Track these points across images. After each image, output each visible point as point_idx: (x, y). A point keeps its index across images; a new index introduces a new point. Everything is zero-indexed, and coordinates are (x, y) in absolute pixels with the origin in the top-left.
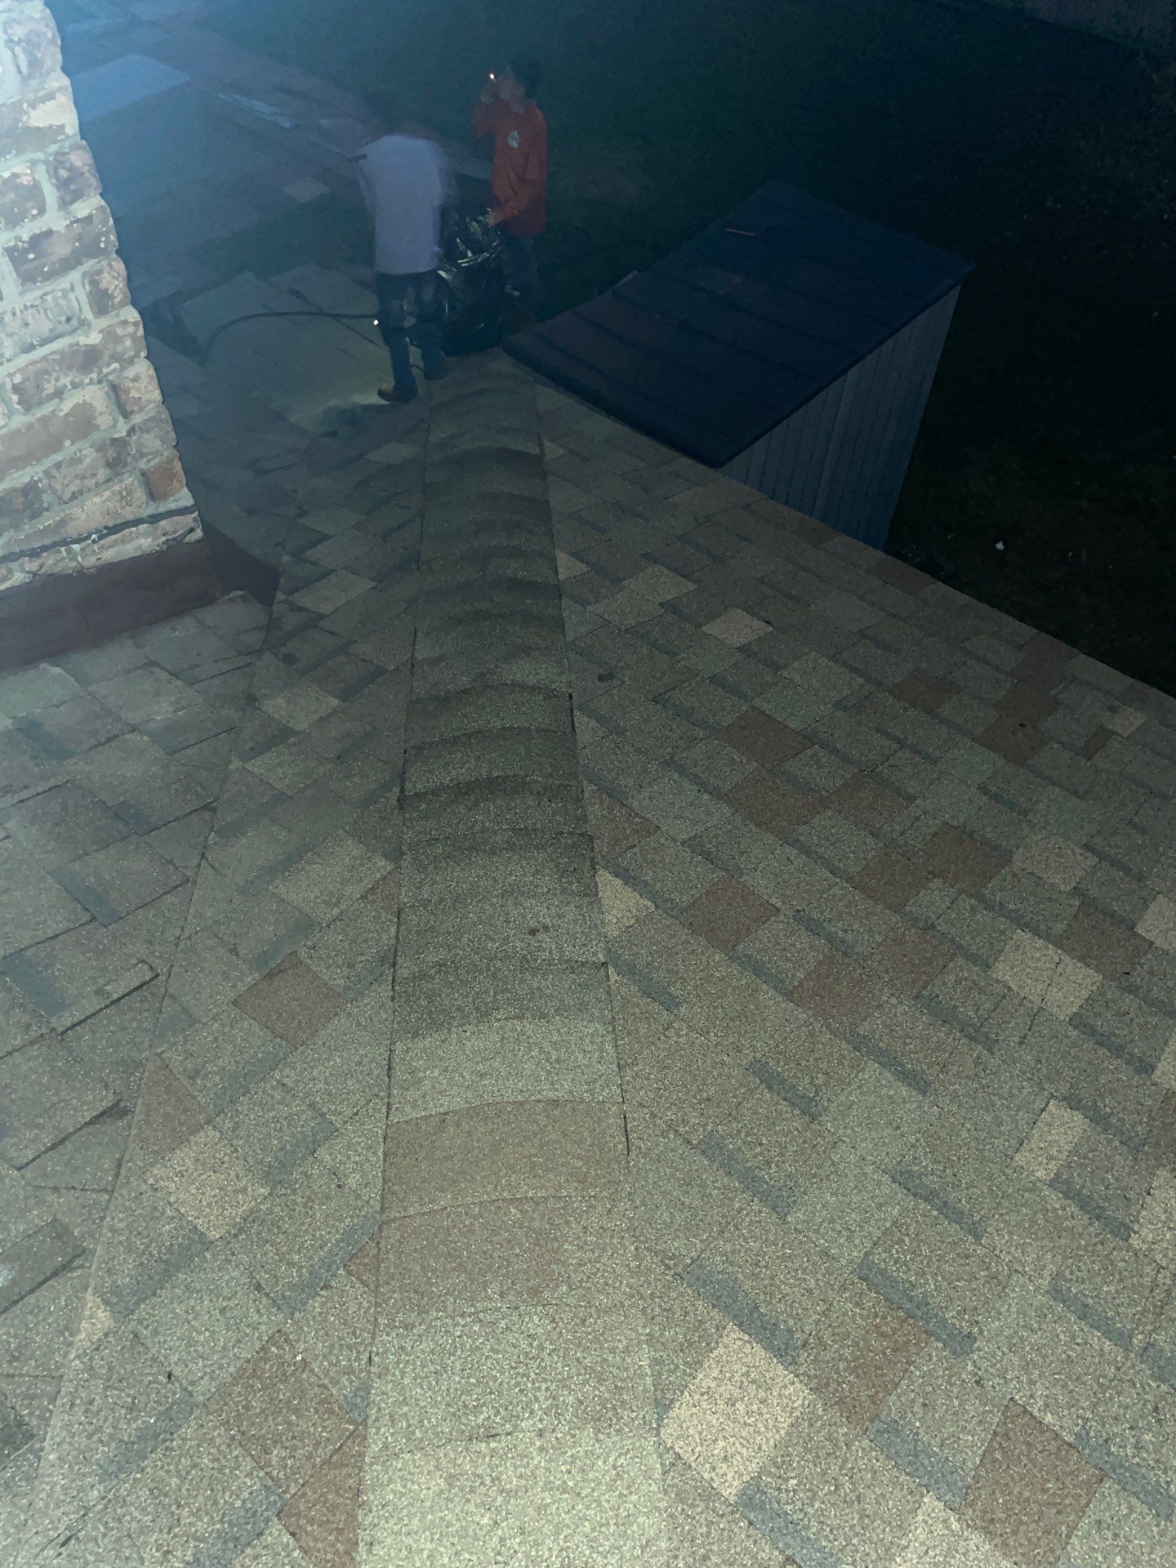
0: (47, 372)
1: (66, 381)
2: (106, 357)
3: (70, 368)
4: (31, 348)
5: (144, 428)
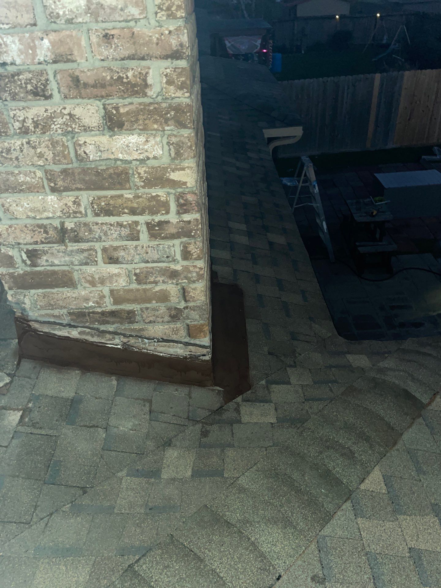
0: (152, 273)
1: (161, 279)
2: (182, 276)
3: (164, 275)
4: (147, 262)
5: (193, 309)
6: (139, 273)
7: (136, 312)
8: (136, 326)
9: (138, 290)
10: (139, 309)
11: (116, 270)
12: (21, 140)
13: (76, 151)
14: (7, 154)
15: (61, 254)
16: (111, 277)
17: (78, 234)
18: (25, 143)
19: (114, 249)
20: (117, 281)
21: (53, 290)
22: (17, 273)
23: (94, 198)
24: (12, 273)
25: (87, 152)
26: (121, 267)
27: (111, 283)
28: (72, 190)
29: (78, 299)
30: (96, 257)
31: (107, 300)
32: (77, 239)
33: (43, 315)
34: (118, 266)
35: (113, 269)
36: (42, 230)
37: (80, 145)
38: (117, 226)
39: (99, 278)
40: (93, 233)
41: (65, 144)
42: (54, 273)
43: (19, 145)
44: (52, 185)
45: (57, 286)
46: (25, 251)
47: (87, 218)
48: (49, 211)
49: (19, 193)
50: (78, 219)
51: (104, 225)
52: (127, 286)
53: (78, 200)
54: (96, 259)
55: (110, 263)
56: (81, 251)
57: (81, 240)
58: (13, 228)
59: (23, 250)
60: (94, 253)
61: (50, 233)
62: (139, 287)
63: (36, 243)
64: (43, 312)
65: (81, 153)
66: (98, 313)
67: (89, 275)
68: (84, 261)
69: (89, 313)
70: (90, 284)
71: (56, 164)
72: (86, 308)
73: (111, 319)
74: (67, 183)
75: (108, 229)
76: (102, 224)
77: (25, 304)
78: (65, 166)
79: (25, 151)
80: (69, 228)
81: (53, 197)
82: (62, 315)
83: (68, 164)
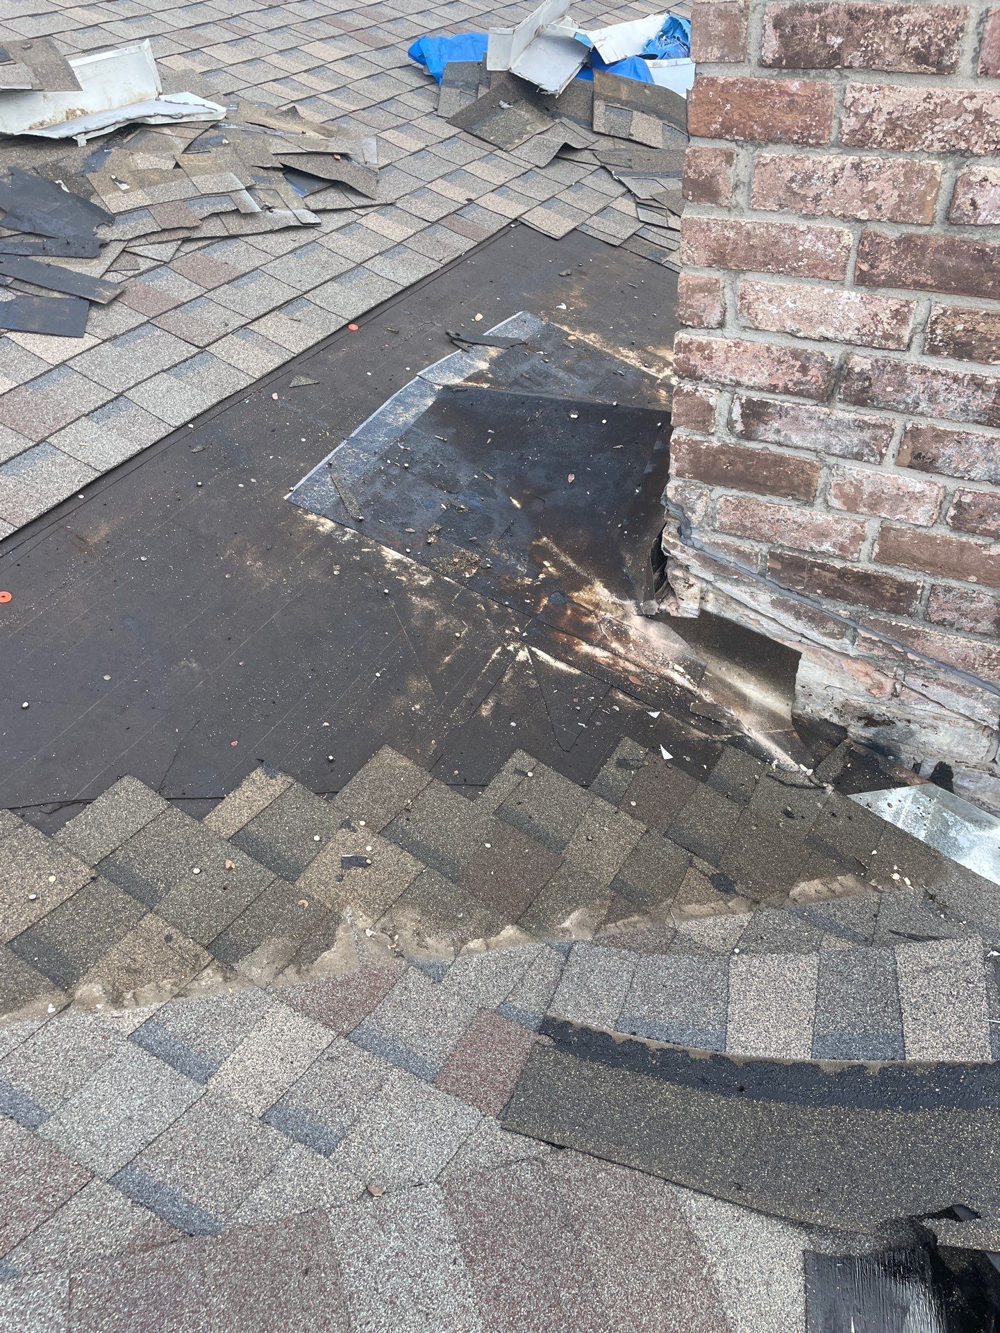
6: (969, 505)
7: (919, 592)
8: (904, 623)
9: (947, 543)
10: (927, 587)
11: (918, 485)
12: (844, 157)
13: (954, 196)
14: (801, 186)
15: (814, 423)
16: (901, 498)
17: (871, 385)
18: (849, 165)
19: (936, 436)
20: (907, 510)
21: (760, 498)
22: (706, 444)
23: (945, 312)
24: (696, 442)
25: (980, 202)
26: (932, 480)
27: (892, 511)
28: (904, 286)
29: (804, 528)
30: (887, 446)
31: (865, 547)
32: (861, 399)
33: (718, 544)
34: (926, 476)
35: (914, 481)
36: (798, 364)
37: (969, 184)
38: (968, 384)
39: (871, 495)
40: (903, 391)
41: (935, 179)
42: (780, 460)
43: (834, 170)
44: (865, 267)
45: (773, 490)
46: (743, 401)
47: (907, 354)
48: (832, 324)
49: (788, 274)
50: (885, 353)
51: (940, 376)
52: (926, 527)
53: (906, 310)
54: (884, 451)
55: (911, 466)
56: (859, 426)
57: (872, 401)
58: (742, 349)
59: (740, 399)
60: (885, 437)
61: (811, 373)
62: (953, 536)
63: (773, 389)
64: (720, 538)
65: (964, 203)
66: (832, 570)
67: (851, 483)
68: (855, 450)
69: (815, 565)
70: (845, 503)
71: (895, 222)
72: (813, 552)
73: (857, 593)
74: (900, 266)
75: (944, 387)
76: (934, 373)
77: (694, 512)
78: (911, 230)
79: (842, 182)
80: (857, 370)
81: (853, 294)
82: (756, 555)
83: (920, 225)
